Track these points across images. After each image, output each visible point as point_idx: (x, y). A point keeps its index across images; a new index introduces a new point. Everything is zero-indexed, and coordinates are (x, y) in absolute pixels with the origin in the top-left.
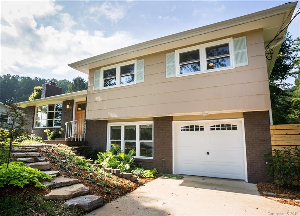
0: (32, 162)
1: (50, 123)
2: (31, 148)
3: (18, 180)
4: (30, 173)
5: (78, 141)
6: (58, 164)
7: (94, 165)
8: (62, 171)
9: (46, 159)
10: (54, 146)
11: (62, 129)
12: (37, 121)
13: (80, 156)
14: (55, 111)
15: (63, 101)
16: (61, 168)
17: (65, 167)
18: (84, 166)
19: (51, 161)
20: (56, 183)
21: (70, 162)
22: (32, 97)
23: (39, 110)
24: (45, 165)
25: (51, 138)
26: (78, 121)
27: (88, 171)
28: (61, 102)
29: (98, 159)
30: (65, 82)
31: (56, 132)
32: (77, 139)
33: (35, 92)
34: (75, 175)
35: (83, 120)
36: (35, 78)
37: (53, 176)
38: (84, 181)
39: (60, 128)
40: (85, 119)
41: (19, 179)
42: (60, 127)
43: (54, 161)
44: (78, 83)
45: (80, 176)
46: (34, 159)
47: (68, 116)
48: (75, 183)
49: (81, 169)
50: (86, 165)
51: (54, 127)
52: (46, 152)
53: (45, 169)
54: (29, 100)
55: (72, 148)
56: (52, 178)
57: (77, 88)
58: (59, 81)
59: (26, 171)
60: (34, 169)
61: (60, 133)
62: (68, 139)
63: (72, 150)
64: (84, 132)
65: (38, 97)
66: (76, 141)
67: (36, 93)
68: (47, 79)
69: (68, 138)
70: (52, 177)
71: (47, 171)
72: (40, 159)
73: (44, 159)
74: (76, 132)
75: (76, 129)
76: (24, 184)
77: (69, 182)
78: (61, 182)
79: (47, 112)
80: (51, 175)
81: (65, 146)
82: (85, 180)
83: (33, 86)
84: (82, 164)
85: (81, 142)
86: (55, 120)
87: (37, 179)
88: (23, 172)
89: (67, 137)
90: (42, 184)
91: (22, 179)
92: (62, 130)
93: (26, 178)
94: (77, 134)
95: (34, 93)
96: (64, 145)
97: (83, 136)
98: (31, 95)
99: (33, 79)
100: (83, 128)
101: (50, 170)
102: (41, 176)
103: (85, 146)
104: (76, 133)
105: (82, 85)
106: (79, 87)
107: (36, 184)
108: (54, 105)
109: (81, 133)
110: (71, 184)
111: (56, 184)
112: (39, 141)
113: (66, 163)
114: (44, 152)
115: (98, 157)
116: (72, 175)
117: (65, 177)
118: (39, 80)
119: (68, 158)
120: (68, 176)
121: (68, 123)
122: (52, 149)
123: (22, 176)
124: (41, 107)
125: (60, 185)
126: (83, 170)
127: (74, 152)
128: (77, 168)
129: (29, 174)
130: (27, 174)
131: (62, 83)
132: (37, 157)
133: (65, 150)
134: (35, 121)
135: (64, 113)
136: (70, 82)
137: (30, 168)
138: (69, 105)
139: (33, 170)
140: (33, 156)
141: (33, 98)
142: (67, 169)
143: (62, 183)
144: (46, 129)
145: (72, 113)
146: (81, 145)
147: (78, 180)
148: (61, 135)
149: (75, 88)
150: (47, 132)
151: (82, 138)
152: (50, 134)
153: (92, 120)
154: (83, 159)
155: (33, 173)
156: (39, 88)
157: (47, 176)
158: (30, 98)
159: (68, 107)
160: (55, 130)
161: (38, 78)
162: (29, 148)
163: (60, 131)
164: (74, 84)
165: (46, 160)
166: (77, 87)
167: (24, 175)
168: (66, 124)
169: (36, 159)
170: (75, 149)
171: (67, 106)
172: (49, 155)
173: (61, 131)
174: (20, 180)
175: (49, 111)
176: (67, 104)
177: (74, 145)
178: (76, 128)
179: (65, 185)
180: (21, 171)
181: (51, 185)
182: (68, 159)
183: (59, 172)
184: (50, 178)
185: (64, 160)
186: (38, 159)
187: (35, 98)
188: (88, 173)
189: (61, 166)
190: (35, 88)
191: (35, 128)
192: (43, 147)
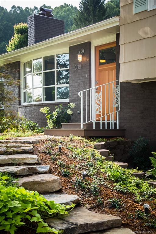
0: (26, 176)
1: (49, 94)
2: (21, 147)
3: (4, 217)
4: (25, 202)
5: (106, 128)
6: (73, 178)
7: (149, 184)
8: (83, 194)
9: (50, 168)
10: (63, 140)
11: (72, 105)
12: (25, 91)
13: (114, 160)
14: (55, 70)
15: (70, 48)
16: (81, 188)
17: (89, 186)
18: (126, 184)
19: (59, 172)
20: (76, 224)
21: (97, 174)
22: (11, 45)
23: (28, 70)
24: (50, 182)
25: (54, 123)
26: (103, 87)
27: (138, 198)
28: (67, 50)
29: (153, 167)
30: (65, 11)
31: (63, 112)
32: (104, 124)
33: (16, 35)
34: (112, 206)
35: (113, 85)
36: (12, 8)
37: (68, 207)
38: (133, 222)
39: (69, 103)
40: (118, 82)
41: (6, 216)
42: (67, 100)
43: (65, 172)
44: (91, 9)
45: (121, 209)
46: (29, 168)
47: (81, 78)
48: (114, 225)
49: (122, 192)
50: (131, 182)
51: (57, 101)
52: (49, 154)
53: (50, 191)
54: (8, 52)
55: (96, 143)
56: (66, 212)
57: (90, 20)
58: (55, 8)
59: (16, 198)
60: (32, 193)
61: (69, 112)
62: (87, 124)
63: (96, 147)
64: (117, 109)
65: (23, 43)
66: (101, 128)
67: (18, 37)
68: (33, 8)
69: (87, 122)
70: (66, 210)
71: (55, 195)
72: (39, 169)
73: (47, 168)
74: (101, 110)
75: (101, 104)
76: (16, 226)
77: (102, 224)
78: (86, 222)
79: (43, 72)
80: (63, 205)
81: (81, 140)
82: (134, 218)
83: (10, 23)
84: (122, 180)
85: (112, 130)
86: (58, 88)
87: (38, 215)
88: (13, 200)
89: (84, 121)
90: (50, 226)
91: (11, 217)
92: (73, 107)
93: (18, 214)
94: (103, 114)
95: (14, 37)
96: (80, 138)
97: (114, 117)
98: (10, 43)
99: (9, 11)
100: (114, 101)
101: (59, 192)
102: (46, 208)
103: (121, 138)
104: (100, 112)
105: (99, 11)
106: (95, 15)
107: (38, 226)
108: (54, 56)
109: (111, 111)
110: (105, 228)
111: (77, 227)
112: (33, 130)
113: (90, 176)
114: (45, 152)
115: (152, 164)
116: (106, 206)
117: (91, 209)
118: (19, 12)
119: (91, 166)
120: (98, 206)
121: (84, 93)
122: (60, 148)
123: (11, 210)
124: (30, 64)
125: (84, 229)
126: (125, 194)
127: (102, 153)
128: (113, 190)
129: (24, 204)
130: (20, 205)
131: (60, 13)
132: (34, 164)
133: (84, 149)
134: (22, 91)
135: (74, 72)
136: (76, 8)
137: (23, 191)
138: (83, 55)
139: (30, 194)
140: (27, 162)
141: (13, 47)
142: (92, 190)
143: (87, 224)
144: (43, 106)
145: (89, 69)
146: (113, 137)
147: (119, 218)
148: (72, 117)
149: (87, 20)
150: (46, 112)
151: (113, 121)
152: (51, 115)
153: (132, 82)
154: (123, 169)
155: (30, 202)
156: (21, 25)
157: (57, 207)
158: (9, 49)
159: (80, 58)
160: (59, 107)
161: (17, 8)
162: (17, 145)
163: (69, 108)
164: (84, 12)
165: (50, 172)
166: (89, 16)
167: (15, 207)
168: (80, 94)
169: (31, 168)
170: (102, 147)
171: (79, 56)
172: (55, 160)
173: (72, 109)
174: (8, 218)
175: (45, 70)
176: (78, 53)
177: (99, 137)
178: (101, 101)
179: (94, 230)
180: (9, 197)
181: (66, 229)
182: (92, 169)
183: (78, 199)
184: (63, 213)
185: (85, 170)
186: (35, 169)
187: (17, 47)
188: (138, 202)
189: (80, 184)
190: (15, 27)
191: (23, 104)
192: (41, 142)
